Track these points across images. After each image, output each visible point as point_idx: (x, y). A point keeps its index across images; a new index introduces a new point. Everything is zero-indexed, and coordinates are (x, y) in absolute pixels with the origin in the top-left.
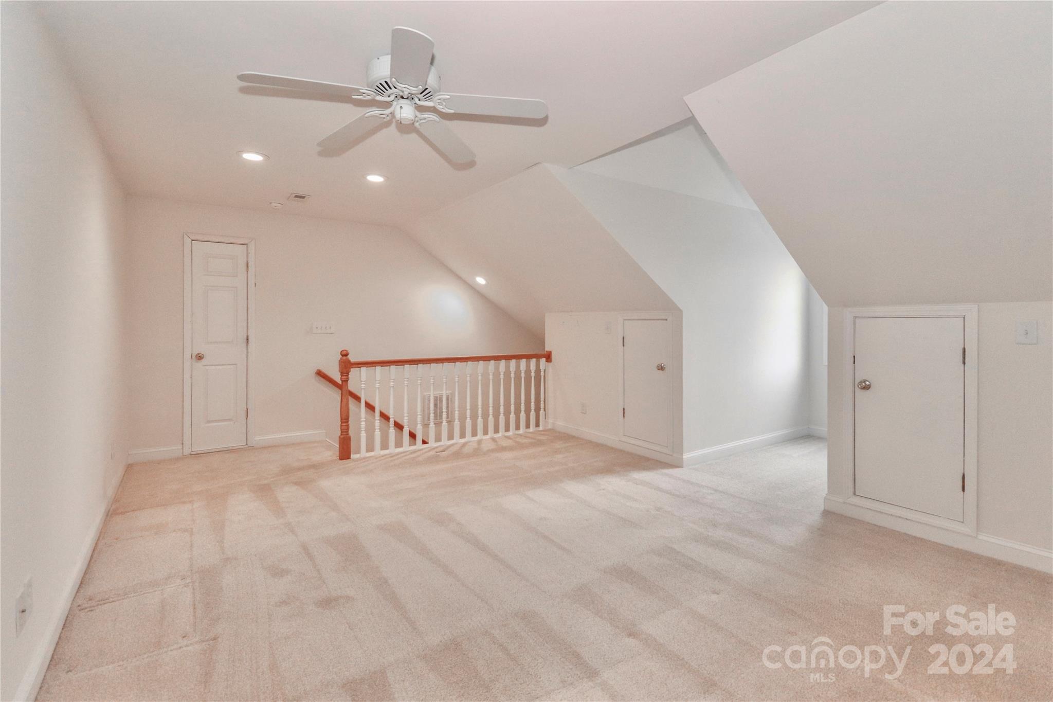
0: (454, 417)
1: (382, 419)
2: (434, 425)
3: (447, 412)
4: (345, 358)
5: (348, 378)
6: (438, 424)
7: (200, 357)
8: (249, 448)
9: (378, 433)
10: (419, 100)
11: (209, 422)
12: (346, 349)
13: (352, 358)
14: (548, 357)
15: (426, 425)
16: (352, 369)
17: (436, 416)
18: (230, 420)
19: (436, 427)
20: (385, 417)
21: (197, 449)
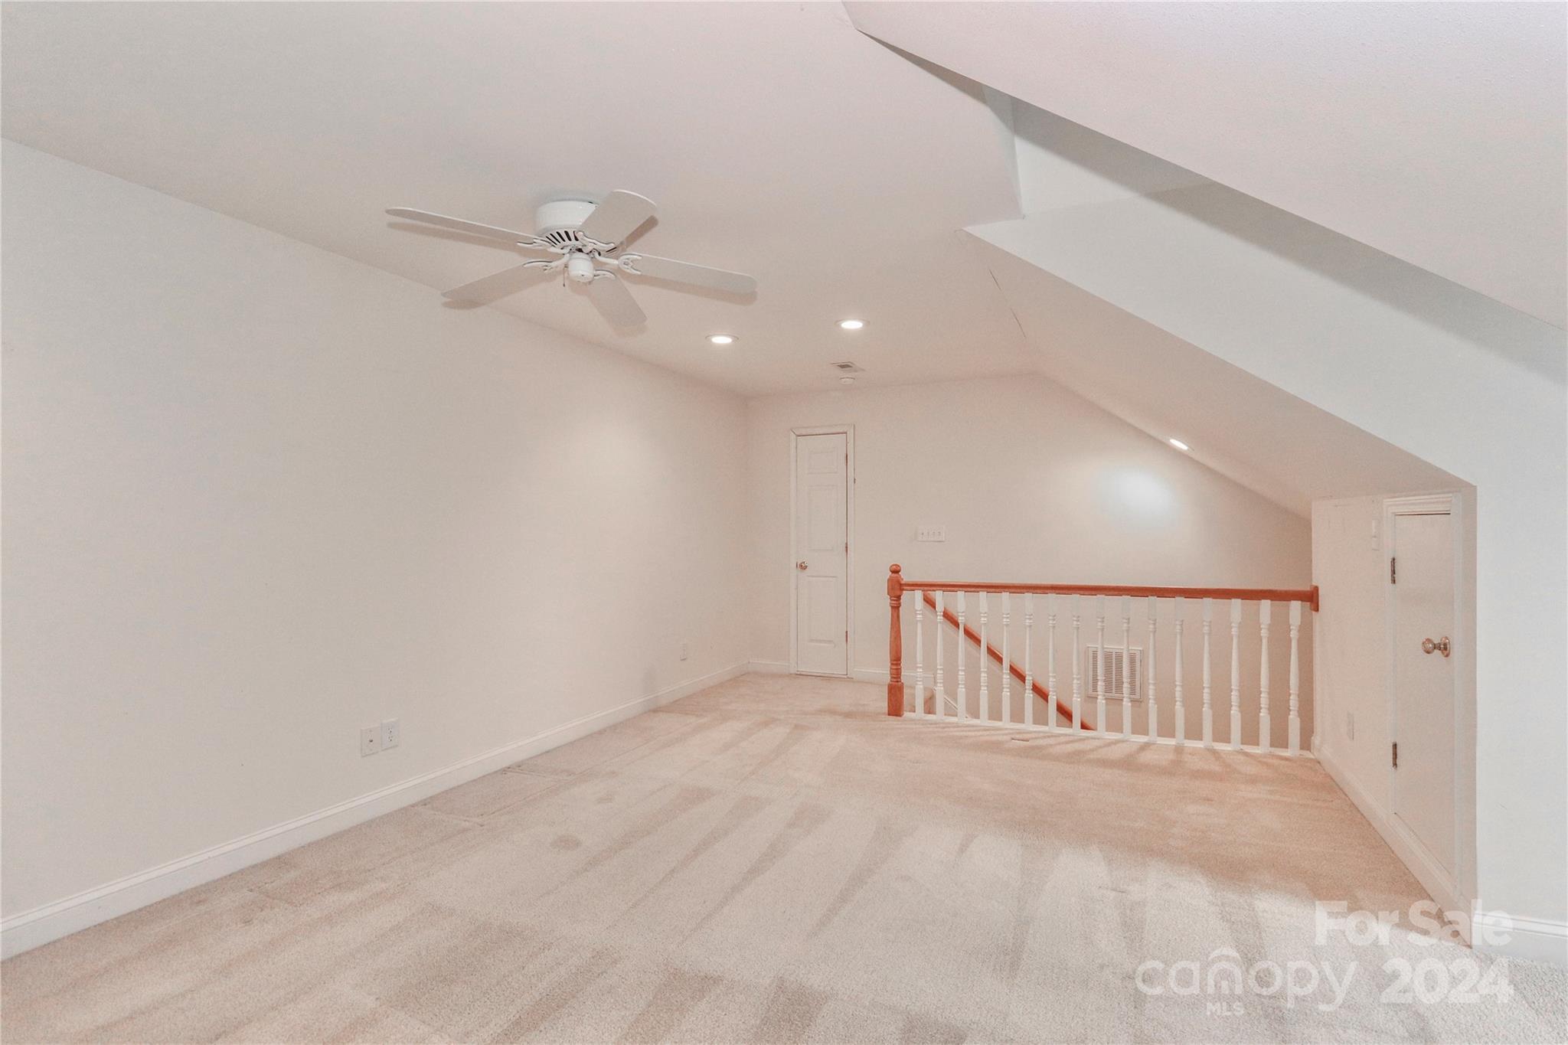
0: (1148, 695)
1: (1013, 675)
2: (1104, 701)
3: (1132, 683)
4: (895, 575)
5: (900, 604)
6: (1114, 701)
7: (803, 567)
8: (847, 679)
9: (1006, 694)
10: (600, 254)
11: (812, 641)
12: (895, 563)
13: (906, 577)
14: (1311, 598)
15: (1092, 699)
16: (904, 592)
17: (1108, 689)
18: (830, 642)
19: (1107, 704)
20: (1018, 674)
21: (803, 669)
